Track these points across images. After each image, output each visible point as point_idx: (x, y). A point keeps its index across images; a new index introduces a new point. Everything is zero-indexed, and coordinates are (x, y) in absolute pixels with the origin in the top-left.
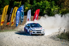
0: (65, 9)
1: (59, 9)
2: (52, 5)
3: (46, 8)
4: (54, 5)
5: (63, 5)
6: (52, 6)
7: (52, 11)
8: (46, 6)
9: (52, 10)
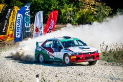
0: (87, 10)
1: (74, 10)
2: (62, 2)
3: (52, 8)
4: (67, 3)
5: (82, 2)
6: (61, 4)
7: (63, 13)
8: (50, 5)
9: (63, 11)
